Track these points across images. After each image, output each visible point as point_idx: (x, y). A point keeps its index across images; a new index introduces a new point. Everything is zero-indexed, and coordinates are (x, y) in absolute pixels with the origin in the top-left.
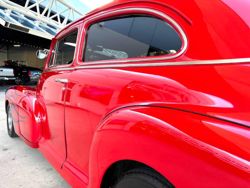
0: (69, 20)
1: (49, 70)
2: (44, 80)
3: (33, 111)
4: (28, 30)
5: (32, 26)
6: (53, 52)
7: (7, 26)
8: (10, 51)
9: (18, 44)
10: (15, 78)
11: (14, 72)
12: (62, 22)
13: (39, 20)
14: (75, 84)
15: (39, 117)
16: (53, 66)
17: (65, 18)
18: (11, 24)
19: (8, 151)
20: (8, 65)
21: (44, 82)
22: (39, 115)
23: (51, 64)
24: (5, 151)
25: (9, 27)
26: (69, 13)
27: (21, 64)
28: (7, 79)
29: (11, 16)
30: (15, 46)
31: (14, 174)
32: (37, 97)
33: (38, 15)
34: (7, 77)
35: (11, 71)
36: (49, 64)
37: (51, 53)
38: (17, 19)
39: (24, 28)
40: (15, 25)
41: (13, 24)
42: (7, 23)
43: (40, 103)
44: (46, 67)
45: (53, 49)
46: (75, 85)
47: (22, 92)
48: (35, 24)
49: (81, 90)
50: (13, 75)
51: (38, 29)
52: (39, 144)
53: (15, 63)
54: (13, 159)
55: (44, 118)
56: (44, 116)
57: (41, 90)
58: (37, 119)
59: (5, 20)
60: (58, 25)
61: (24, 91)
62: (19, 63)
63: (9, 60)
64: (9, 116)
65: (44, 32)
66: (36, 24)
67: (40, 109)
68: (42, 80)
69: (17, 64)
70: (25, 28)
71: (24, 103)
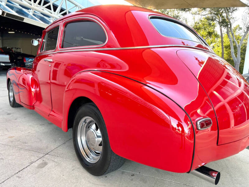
0: (63, 8)
1: (41, 54)
2: (37, 63)
3: (29, 84)
4: (23, 19)
5: (26, 15)
6: (43, 41)
7: (4, 15)
8: (4, 38)
9: (12, 31)
10: (11, 64)
11: (10, 58)
12: (55, 10)
13: (33, 9)
14: (61, 63)
15: (34, 88)
16: (44, 51)
17: (58, 6)
18: (7, 13)
19: (11, 115)
20: (4, 51)
21: (37, 64)
22: (34, 87)
23: (43, 50)
24: (9, 115)
25: (6, 16)
26: (61, 2)
27: (16, 51)
28: (4, 65)
29: (7, 5)
30: (9, 32)
31: (17, 126)
32: (32, 75)
33: (32, 4)
34: (3, 63)
35: (8, 57)
36: (41, 50)
37: (43, 42)
38: (12, 8)
39: (19, 17)
40: (11, 14)
41: (9, 14)
42: (3, 13)
43: (35, 78)
44: (39, 52)
45: (43, 39)
46: (61, 65)
47: (21, 71)
48: (29, 12)
49: (65, 69)
50: (9, 61)
51: (32, 18)
52: (35, 106)
53: (10, 50)
54: (16, 119)
55: (38, 89)
56: (38, 88)
57: (36, 71)
58: (33, 90)
59: (2, 10)
60: (52, 13)
61: (22, 71)
62: (14, 50)
63: (4, 46)
64: (10, 91)
65: (39, 21)
66: (31, 13)
67: (35, 82)
68: (36, 63)
69: (13, 51)
70: (21, 17)
71: (24, 80)
